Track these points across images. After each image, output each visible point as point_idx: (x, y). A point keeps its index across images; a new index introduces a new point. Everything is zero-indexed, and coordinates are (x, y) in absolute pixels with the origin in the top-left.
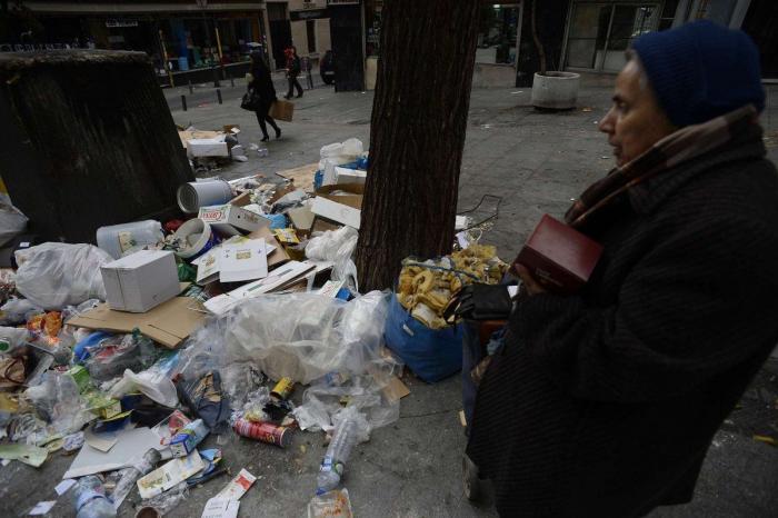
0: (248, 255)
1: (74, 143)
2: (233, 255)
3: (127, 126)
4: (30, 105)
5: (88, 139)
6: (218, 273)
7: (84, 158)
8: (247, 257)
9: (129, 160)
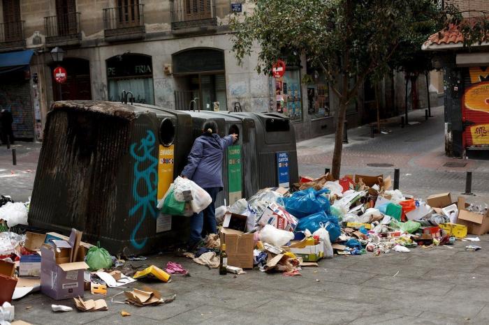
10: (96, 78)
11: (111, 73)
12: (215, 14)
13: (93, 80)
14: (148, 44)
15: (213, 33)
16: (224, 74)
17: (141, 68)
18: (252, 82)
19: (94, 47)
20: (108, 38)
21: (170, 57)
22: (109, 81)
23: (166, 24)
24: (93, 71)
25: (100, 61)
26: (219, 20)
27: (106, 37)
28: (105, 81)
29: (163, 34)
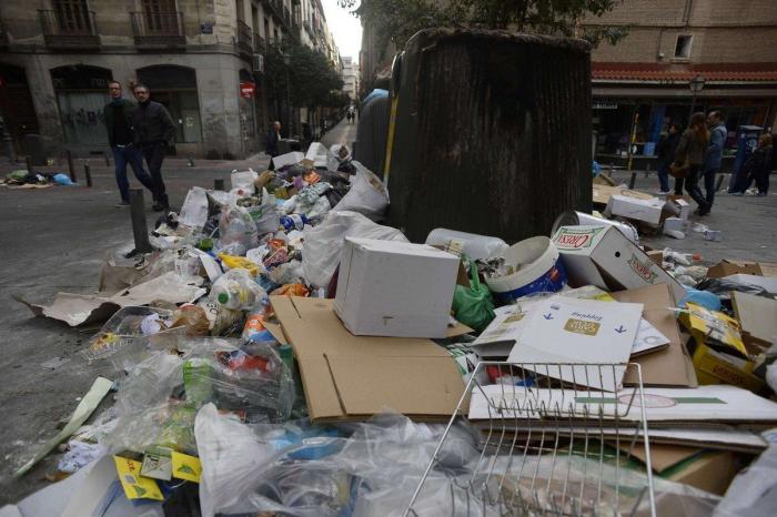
0: (592, 329)
1: (458, 127)
2: (561, 318)
3: (528, 126)
4: (432, 75)
5: (475, 126)
6: (511, 344)
7: (463, 146)
8: (587, 333)
9: (513, 166)
10: (39, 89)
11: (59, 84)
12: (184, 33)
13: (34, 90)
14: (105, 57)
15: (183, 51)
16: (196, 93)
17: (100, 82)
18: (225, 100)
19: (29, 53)
20: (51, 45)
21: (134, 73)
22: (57, 93)
23: (126, 38)
24: (33, 81)
25: (41, 70)
26: (188, 39)
27: (47, 43)
28: (52, 94)
29: (124, 48)
